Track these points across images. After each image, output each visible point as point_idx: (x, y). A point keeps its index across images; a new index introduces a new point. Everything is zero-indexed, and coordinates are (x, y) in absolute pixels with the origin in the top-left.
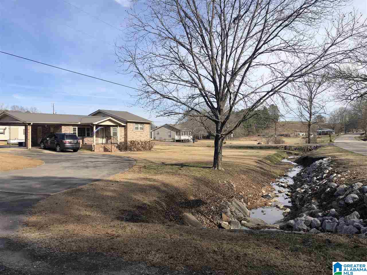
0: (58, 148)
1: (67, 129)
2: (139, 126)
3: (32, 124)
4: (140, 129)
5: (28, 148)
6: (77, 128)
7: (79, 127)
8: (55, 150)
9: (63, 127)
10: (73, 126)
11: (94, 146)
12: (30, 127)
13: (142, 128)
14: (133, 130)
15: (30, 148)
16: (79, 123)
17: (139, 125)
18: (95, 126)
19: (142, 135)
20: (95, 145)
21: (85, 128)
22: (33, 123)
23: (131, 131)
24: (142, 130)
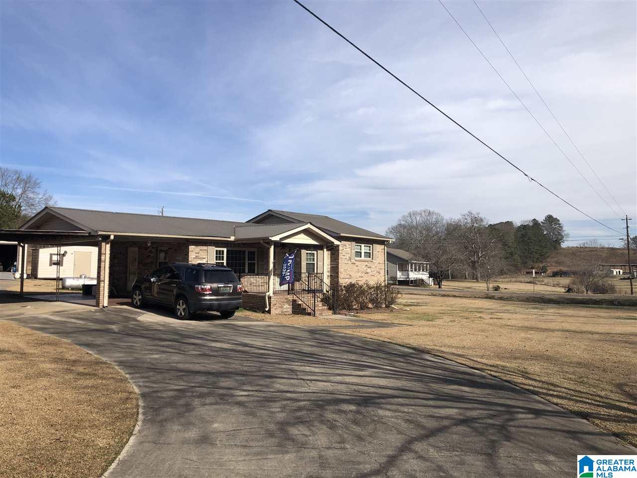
0: (181, 308)
1: (203, 254)
2: (364, 248)
3: (112, 237)
4: (365, 256)
5: (101, 305)
6: (225, 250)
7: (230, 249)
8: (170, 312)
9: (191, 248)
10: (216, 247)
11: (270, 298)
12: (108, 246)
13: (368, 255)
14: (350, 259)
15: (106, 304)
16: (232, 238)
17: (363, 245)
18: (272, 247)
19: (369, 270)
20: (271, 295)
21: (244, 252)
22: (115, 236)
23: (346, 262)
24: (370, 259)
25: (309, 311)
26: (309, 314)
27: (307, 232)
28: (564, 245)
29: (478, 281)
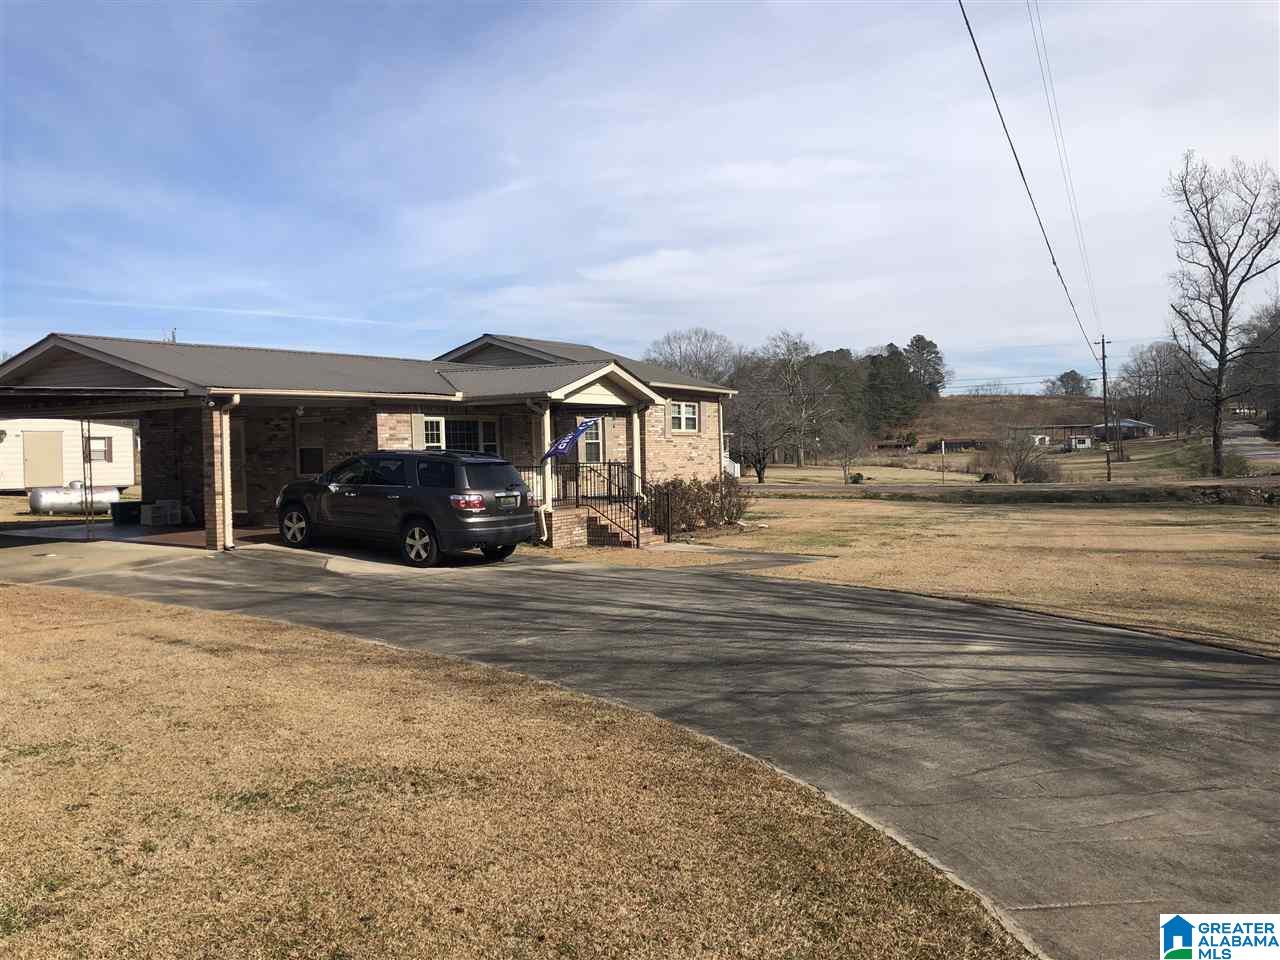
0: (418, 543)
1: (403, 431)
2: (685, 411)
3: (237, 399)
4: (687, 427)
5: (220, 544)
6: (442, 420)
7: (452, 418)
8: (397, 556)
9: (382, 417)
10: (427, 414)
11: (549, 516)
12: (226, 418)
13: (692, 423)
14: (664, 433)
15: (230, 543)
16: (459, 396)
17: (683, 404)
18: (548, 412)
19: (694, 454)
20: (550, 510)
21: (475, 423)
22: (242, 396)
23: (656, 437)
24: (693, 431)
25: (625, 537)
26: (628, 544)
27: (608, 381)
28: (944, 393)
29: (799, 466)
